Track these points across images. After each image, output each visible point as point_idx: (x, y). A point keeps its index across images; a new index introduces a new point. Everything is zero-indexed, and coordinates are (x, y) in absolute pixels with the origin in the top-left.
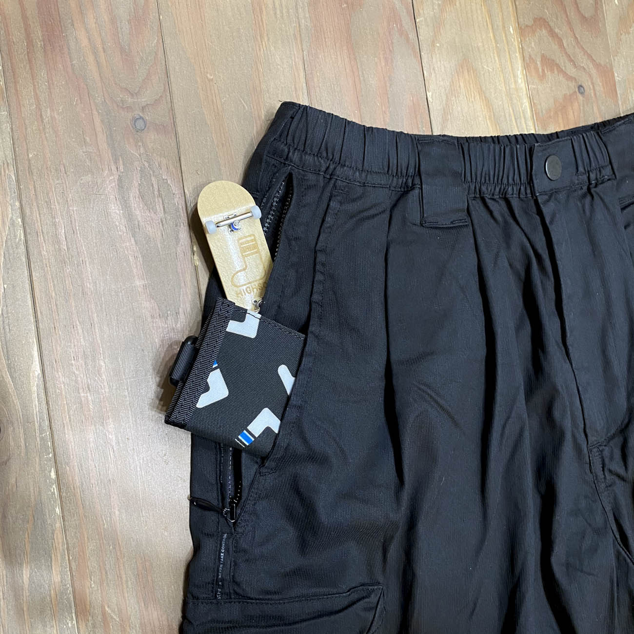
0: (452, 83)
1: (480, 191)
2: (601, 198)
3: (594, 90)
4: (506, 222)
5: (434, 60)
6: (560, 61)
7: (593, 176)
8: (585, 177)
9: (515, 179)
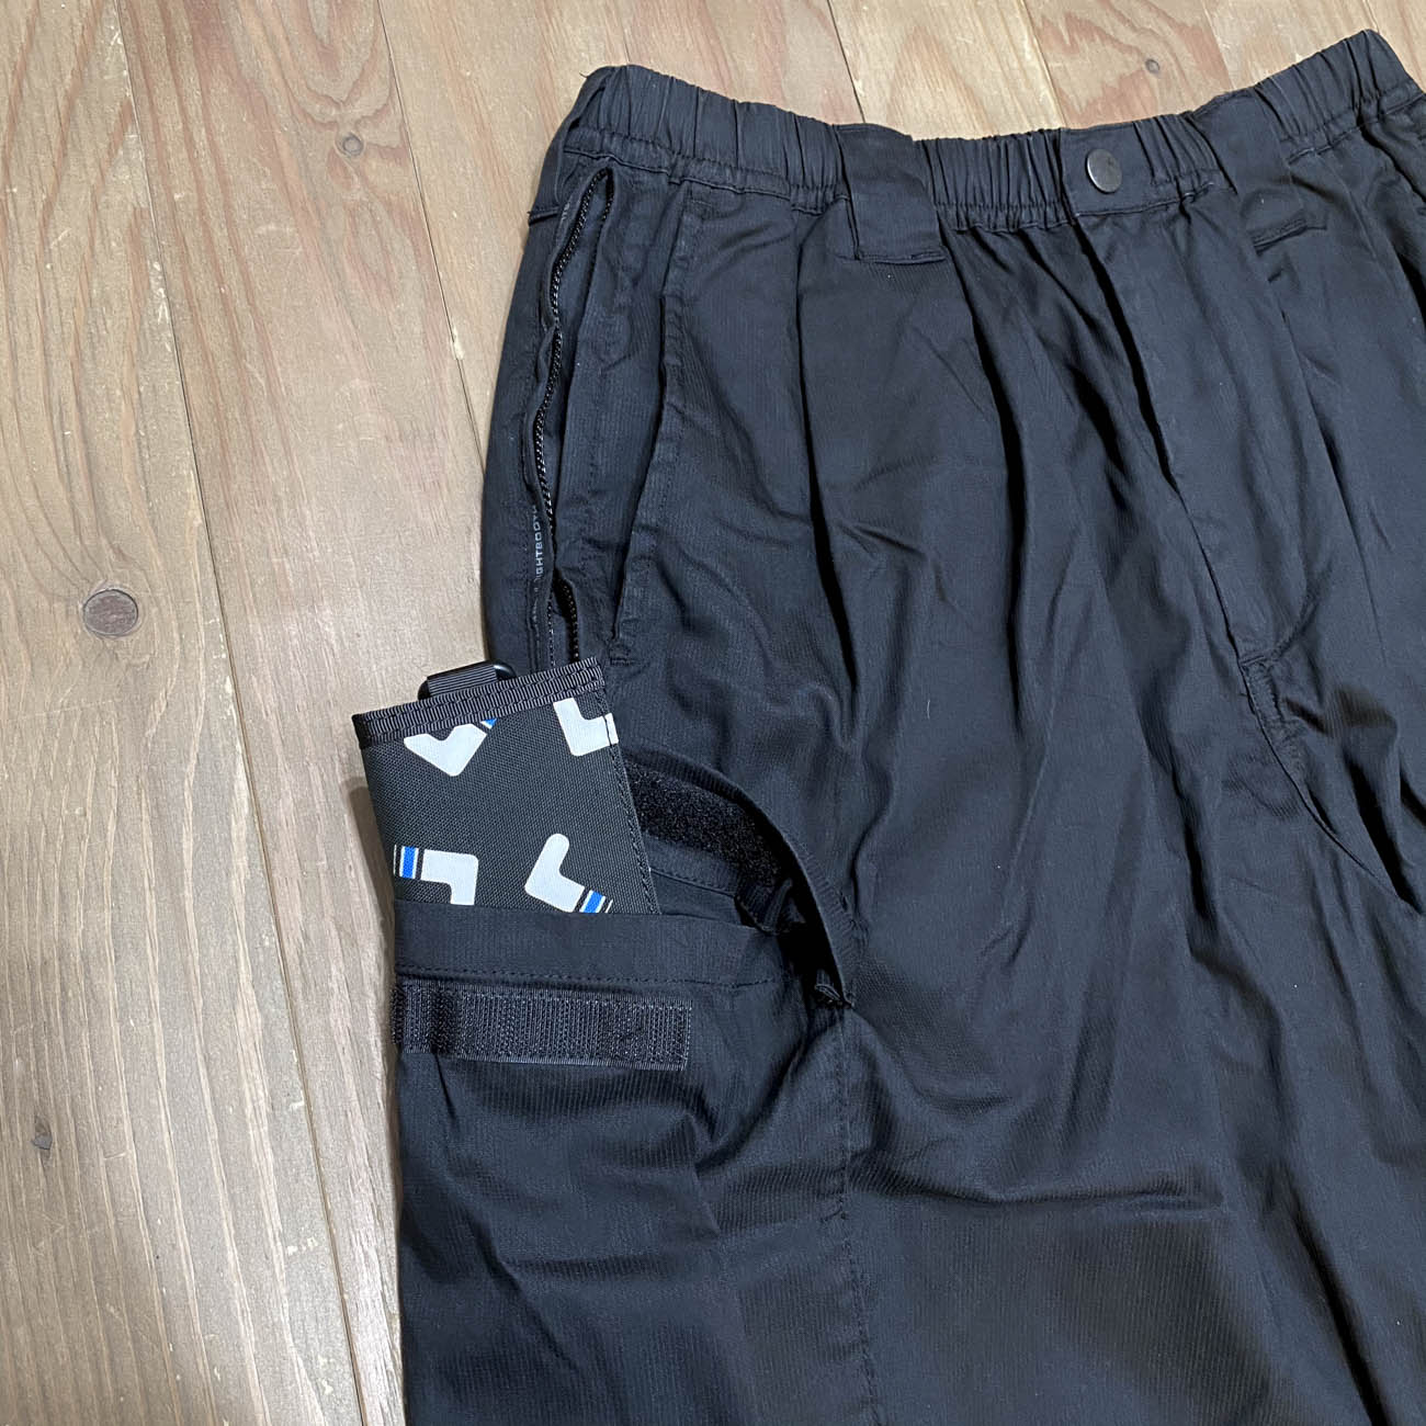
0: (898, 66)
1: (967, 219)
2: (1206, 219)
3: (1179, 66)
4: (1024, 268)
5: (861, 32)
6: (1102, 22)
7: (1185, 184)
8: (1171, 187)
9: (1033, 195)
